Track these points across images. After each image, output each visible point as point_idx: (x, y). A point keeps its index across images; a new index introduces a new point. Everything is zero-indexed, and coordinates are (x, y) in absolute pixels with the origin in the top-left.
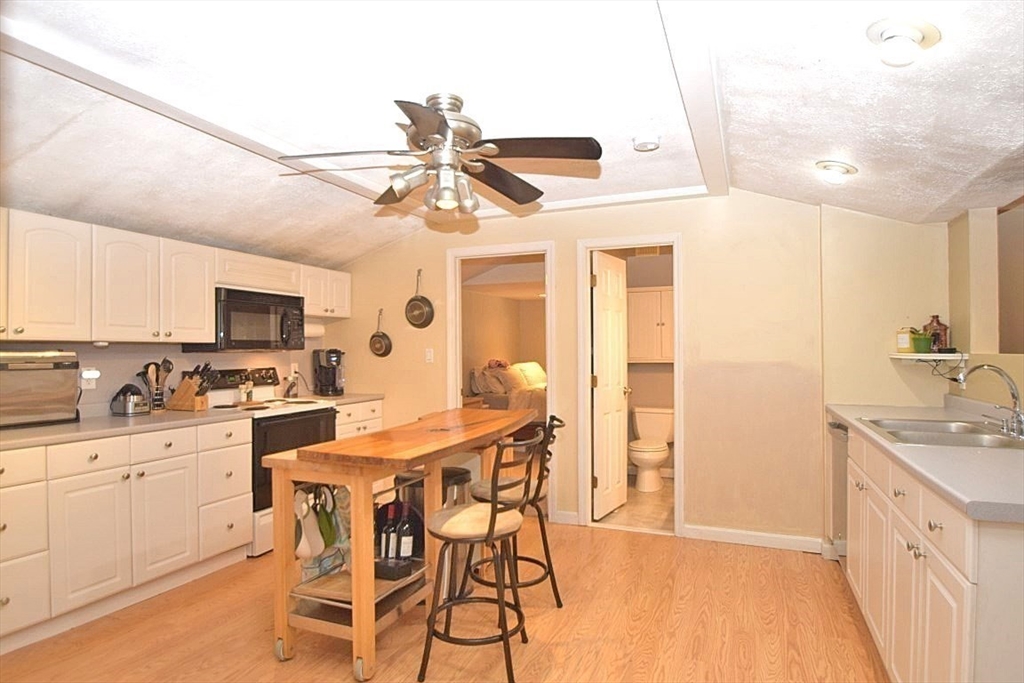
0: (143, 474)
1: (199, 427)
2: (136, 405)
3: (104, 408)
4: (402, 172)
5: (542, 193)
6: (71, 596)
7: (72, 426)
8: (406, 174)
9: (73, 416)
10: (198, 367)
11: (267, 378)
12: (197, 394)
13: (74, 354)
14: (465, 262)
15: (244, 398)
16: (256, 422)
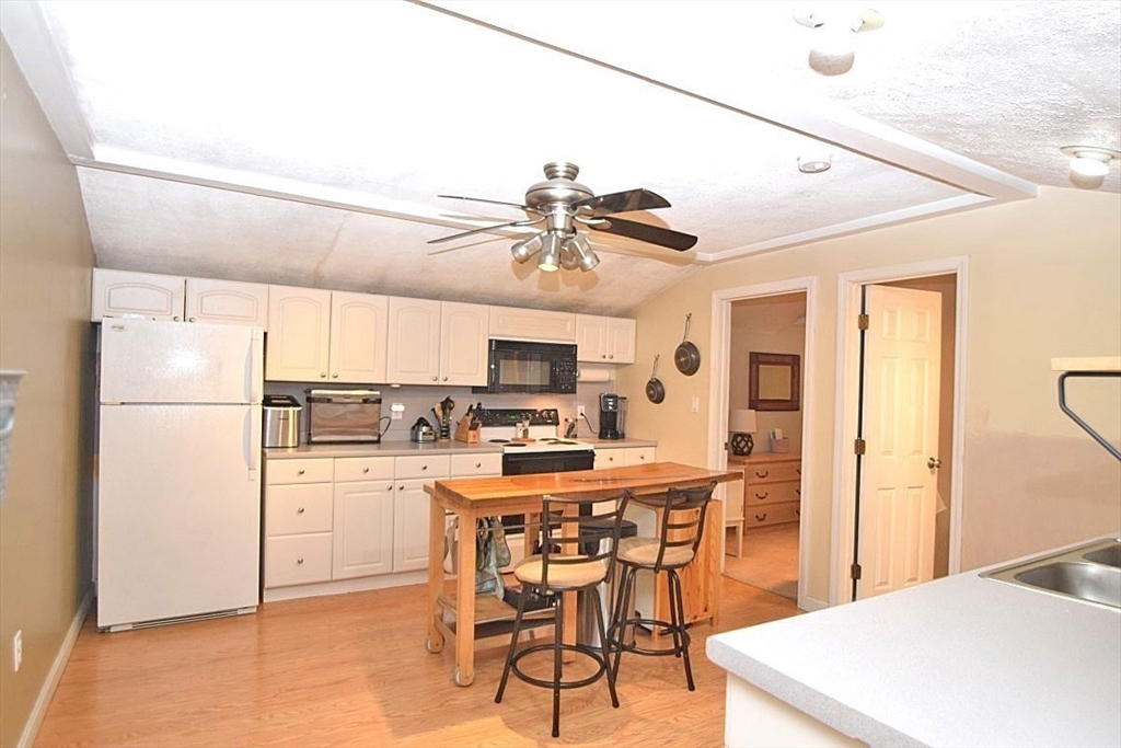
0: (402, 488)
1: (453, 456)
2: (424, 434)
3: (406, 435)
4: (522, 241)
5: (696, 238)
6: (346, 568)
7: (375, 446)
8: (527, 241)
9: (376, 438)
10: (471, 406)
11: (550, 418)
12: (470, 429)
13: (378, 393)
14: (736, 304)
15: (520, 435)
16: (506, 456)
